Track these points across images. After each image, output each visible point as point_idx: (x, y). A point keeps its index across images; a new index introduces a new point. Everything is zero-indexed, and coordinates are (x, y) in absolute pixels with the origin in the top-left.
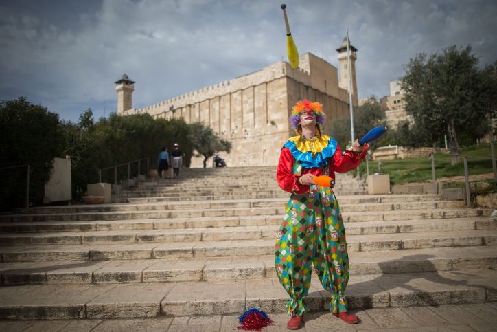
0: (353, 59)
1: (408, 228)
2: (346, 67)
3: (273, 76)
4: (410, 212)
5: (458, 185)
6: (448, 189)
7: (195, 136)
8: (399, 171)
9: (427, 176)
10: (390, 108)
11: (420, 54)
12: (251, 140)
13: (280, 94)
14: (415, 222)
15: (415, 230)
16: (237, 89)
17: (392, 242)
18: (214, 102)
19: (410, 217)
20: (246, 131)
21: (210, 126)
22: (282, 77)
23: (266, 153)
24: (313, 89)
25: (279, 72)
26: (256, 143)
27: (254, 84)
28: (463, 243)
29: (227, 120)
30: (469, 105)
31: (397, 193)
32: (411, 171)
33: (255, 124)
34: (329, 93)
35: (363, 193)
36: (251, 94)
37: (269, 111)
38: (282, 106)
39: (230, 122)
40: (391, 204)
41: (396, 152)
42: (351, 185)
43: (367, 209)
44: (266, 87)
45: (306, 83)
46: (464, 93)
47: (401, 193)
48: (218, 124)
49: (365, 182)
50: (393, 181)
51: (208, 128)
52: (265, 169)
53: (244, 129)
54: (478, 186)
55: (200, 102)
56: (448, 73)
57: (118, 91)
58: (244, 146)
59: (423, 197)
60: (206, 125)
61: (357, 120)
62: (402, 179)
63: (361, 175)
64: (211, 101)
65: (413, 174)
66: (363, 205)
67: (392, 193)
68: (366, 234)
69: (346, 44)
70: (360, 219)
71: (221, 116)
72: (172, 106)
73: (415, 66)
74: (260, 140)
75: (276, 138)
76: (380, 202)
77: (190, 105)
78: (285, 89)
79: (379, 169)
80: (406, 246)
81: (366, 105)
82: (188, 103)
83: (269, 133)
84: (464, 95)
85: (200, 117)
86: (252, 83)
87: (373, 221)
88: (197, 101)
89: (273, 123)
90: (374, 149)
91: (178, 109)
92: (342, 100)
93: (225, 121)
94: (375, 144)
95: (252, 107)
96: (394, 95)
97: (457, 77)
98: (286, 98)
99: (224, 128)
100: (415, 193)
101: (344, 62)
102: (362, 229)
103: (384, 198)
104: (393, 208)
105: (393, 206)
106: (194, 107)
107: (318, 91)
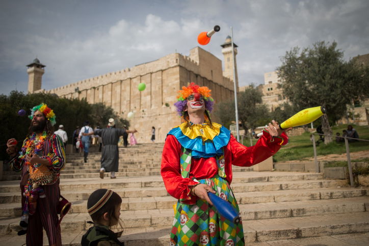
0: (235, 53)
1: (301, 212)
2: (229, 60)
3: (168, 65)
4: (299, 192)
5: (338, 164)
6: (330, 168)
7: (97, 115)
9: (305, 154)
10: (265, 94)
11: (295, 48)
12: (148, 119)
13: (174, 79)
15: (308, 214)
16: (137, 75)
17: (290, 231)
18: (116, 86)
19: (300, 198)
20: (143, 111)
21: (111, 106)
22: (175, 67)
23: (161, 131)
24: (201, 77)
25: (173, 62)
26: (152, 122)
27: (151, 71)
28: (359, 229)
29: (127, 101)
30: (339, 91)
31: (280, 171)
33: (151, 105)
34: (215, 80)
36: (149, 79)
37: (164, 94)
38: (175, 91)
39: (130, 103)
40: (279, 183)
43: (257, 189)
44: (162, 74)
45: (196, 72)
46: (333, 81)
47: (283, 171)
48: (119, 104)
51: (109, 108)
52: (159, 146)
53: (141, 110)
54: (358, 165)
55: (103, 86)
56: (319, 64)
57: (29, 73)
58: (141, 124)
59: (307, 176)
60: (107, 105)
61: (240, 103)
64: (113, 85)
65: (293, 152)
66: (253, 184)
67: (275, 170)
68: (259, 219)
69: (228, 41)
70: (252, 200)
71: (122, 97)
72: (78, 88)
73: (290, 58)
74: (156, 119)
75: (170, 118)
76: (268, 181)
77: (94, 88)
78: (178, 76)
80: (303, 235)
81: (247, 91)
82: (93, 86)
83: (163, 113)
84: (334, 82)
85: (103, 98)
86: (149, 70)
87: (265, 202)
88: (101, 84)
89: (167, 105)
91: (83, 91)
92: (225, 87)
93: (125, 102)
94: (254, 124)
95: (150, 91)
96: (268, 84)
97: (326, 68)
98: (179, 83)
99: (124, 108)
101: (227, 56)
102: (256, 213)
104: (281, 188)
105: (281, 185)
106: (98, 89)
107: (206, 78)
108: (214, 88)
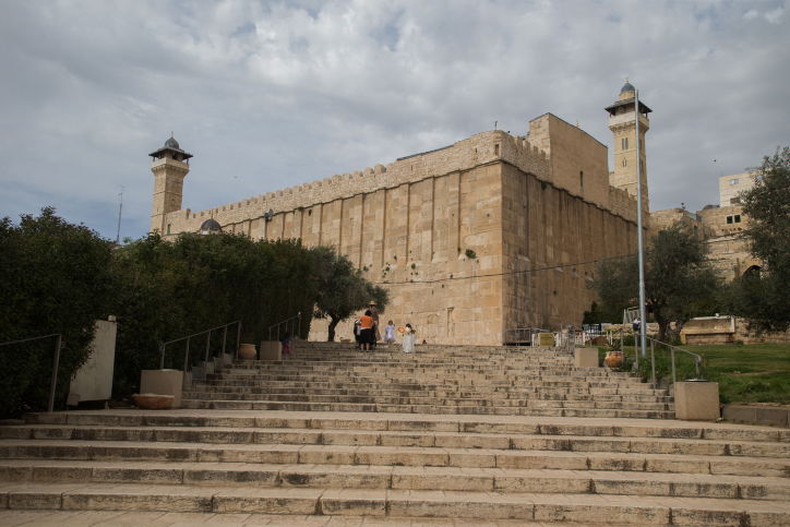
0: (643, 129)
1: (757, 492)
2: (625, 144)
3: (476, 159)
4: (761, 461)
8: (737, 375)
10: (718, 233)
12: (424, 286)
13: (488, 195)
14: (770, 481)
15: (771, 496)
16: (400, 181)
18: (352, 206)
19: (760, 471)
20: (413, 267)
22: (492, 163)
23: (453, 314)
24: (553, 187)
25: (488, 151)
26: (433, 293)
27: (435, 174)
29: (377, 242)
31: (734, 422)
32: (763, 377)
33: (433, 253)
34: (587, 198)
35: (665, 417)
36: (429, 193)
37: (463, 228)
38: (491, 221)
39: (383, 247)
40: (724, 442)
41: (732, 329)
42: (640, 397)
43: (677, 449)
44: (460, 181)
45: (542, 177)
47: (742, 422)
48: (358, 249)
49: (667, 393)
50: (727, 394)
53: (410, 264)
55: (323, 204)
57: (157, 171)
58: (408, 297)
62: (746, 393)
63: (659, 379)
64: (346, 203)
65: (768, 384)
66: (670, 441)
67: (724, 421)
68: (679, 496)
69: (627, 96)
70: (667, 466)
71: (365, 233)
74: (443, 287)
75: (476, 285)
76: (702, 437)
77: (301, 209)
78: (498, 186)
79: (698, 371)
82: (299, 204)
83: (461, 274)
85: (321, 233)
86: (430, 171)
87: (691, 473)
88: (317, 201)
89: (470, 254)
90: (685, 319)
91: (277, 214)
92: (614, 212)
93: (372, 245)
95: (430, 219)
96: (728, 204)
98: (500, 204)
99: (368, 260)
100: (772, 425)
101: (623, 135)
103: (710, 431)
104: (727, 451)
105: (727, 446)
106: (310, 212)
107: (566, 192)
108: (586, 213)
